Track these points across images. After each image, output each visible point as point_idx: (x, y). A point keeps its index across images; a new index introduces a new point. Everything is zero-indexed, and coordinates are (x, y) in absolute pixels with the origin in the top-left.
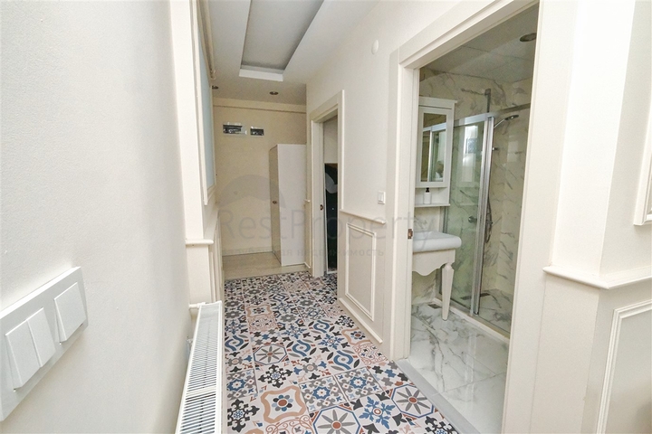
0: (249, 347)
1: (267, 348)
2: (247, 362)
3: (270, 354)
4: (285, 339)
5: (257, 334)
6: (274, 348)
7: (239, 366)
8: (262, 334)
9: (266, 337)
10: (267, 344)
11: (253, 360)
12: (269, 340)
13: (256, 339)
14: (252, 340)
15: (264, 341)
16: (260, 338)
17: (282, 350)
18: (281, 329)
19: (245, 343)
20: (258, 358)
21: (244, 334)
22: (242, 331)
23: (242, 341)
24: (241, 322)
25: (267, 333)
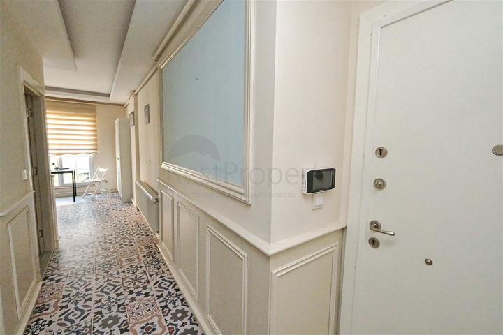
0: (152, 283)
1: (137, 284)
2: (152, 273)
3: (136, 280)
4: (121, 294)
5: (147, 295)
6: (132, 285)
7: (157, 271)
8: (142, 296)
9: (139, 294)
10: (138, 287)
11: (148, 275)
12: (136, 291)
13: (147, 291)
14: (151, 289)
15: (140, 289)
16: (144, 292)
17: (126, 285)
18: (122, 305)
19: (157, 285)
20: (145, 276)
21: (159, 294)
22: (162, 296)
23: (160, 286)
24: (166, 306)
25: (138, 298)
